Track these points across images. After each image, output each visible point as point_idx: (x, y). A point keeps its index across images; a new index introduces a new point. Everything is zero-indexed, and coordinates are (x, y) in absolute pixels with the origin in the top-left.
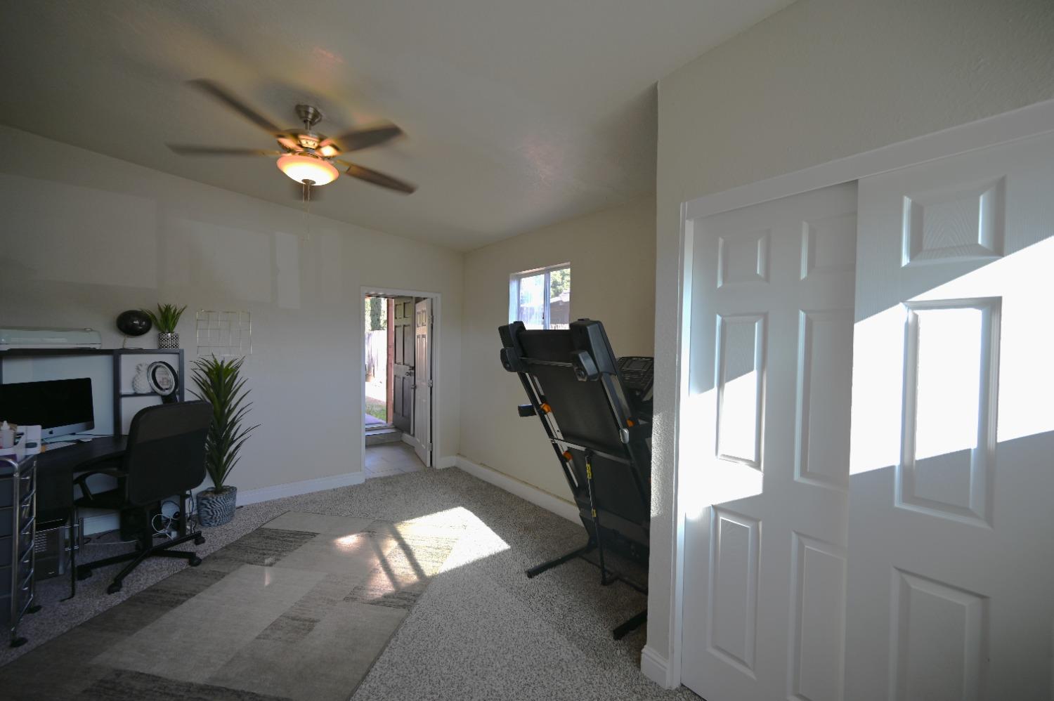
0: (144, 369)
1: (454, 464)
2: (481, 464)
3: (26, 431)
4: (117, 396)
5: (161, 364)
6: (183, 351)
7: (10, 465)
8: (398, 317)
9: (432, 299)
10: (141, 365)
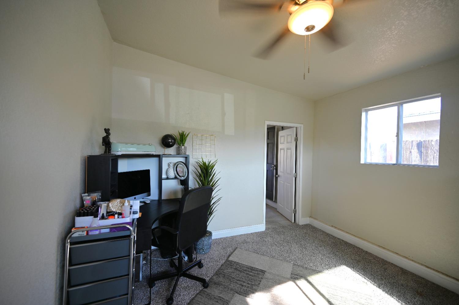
0: (172, 165)
1: (308, 223)
2: (332, 226)
3: (133, 203)
4: (160, 179)
5: (179, 163)
6: (189, 155)
7: (129, 229)
8: (269, 138)
9: (297, 128)
10: (171, 163)
